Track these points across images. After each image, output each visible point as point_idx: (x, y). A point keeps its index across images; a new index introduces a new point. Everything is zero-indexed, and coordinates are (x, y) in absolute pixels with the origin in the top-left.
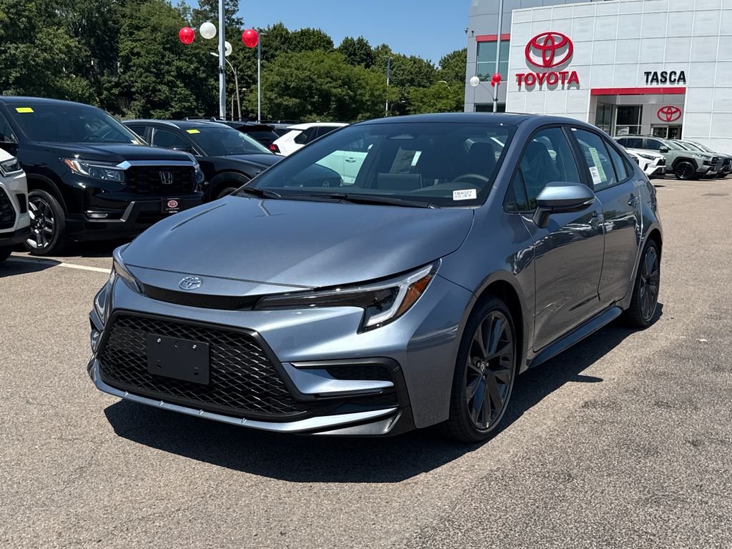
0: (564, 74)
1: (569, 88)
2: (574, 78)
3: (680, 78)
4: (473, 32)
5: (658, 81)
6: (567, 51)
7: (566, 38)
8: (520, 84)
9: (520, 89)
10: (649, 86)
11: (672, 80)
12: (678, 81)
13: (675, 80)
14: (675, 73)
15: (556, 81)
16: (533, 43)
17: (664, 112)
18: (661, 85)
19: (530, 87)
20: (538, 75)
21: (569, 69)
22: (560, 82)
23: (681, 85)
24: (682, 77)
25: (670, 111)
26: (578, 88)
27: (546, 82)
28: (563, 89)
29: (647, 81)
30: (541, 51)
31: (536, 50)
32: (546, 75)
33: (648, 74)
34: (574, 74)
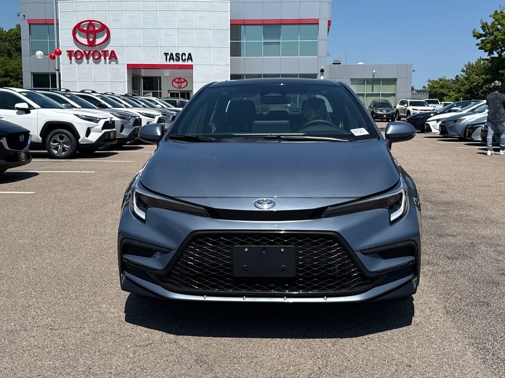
0: (105, 53)
1: (110, 63)
2: (113, 55)
3: (188, 58)
4: (24, 16)
5: (174, 60)
6: (106, 35)
7: (104, 24)
8: (70, 59)
9: (71, 63)
10: (168, 63)
11: (184, 59)
12: (188, 60)
13: (185, 59)
14: (185, 55)
15: (100, 57)
16: (78, 28)
17: (176, 82)
18: (176, 63)
19: (79, 61)
20: (85, 52)
21: (109, 48)
22: (103, 58)
23: (189, 63)
24: (190, 57)
25: (180, 81)
26: (117, 63)
27: (91, 58)
28: (105, 63)
29: (166, 60)
30: (85, 34)
31: (81, 33)
32: (92, 52)
33: (166, 54)
34: (113, 52)
